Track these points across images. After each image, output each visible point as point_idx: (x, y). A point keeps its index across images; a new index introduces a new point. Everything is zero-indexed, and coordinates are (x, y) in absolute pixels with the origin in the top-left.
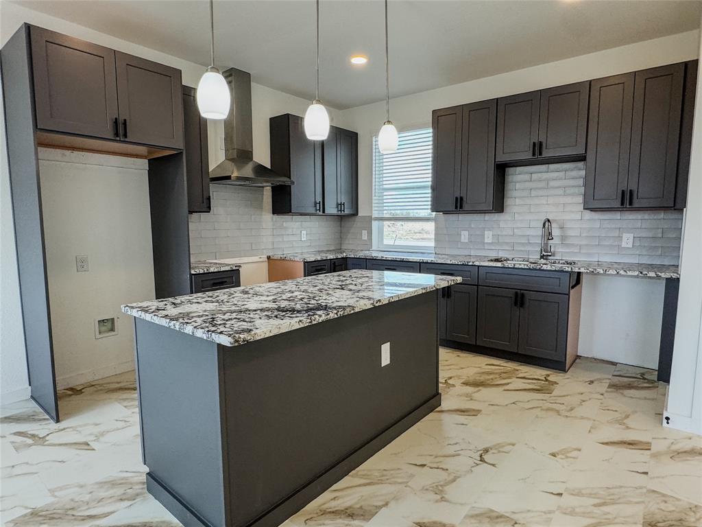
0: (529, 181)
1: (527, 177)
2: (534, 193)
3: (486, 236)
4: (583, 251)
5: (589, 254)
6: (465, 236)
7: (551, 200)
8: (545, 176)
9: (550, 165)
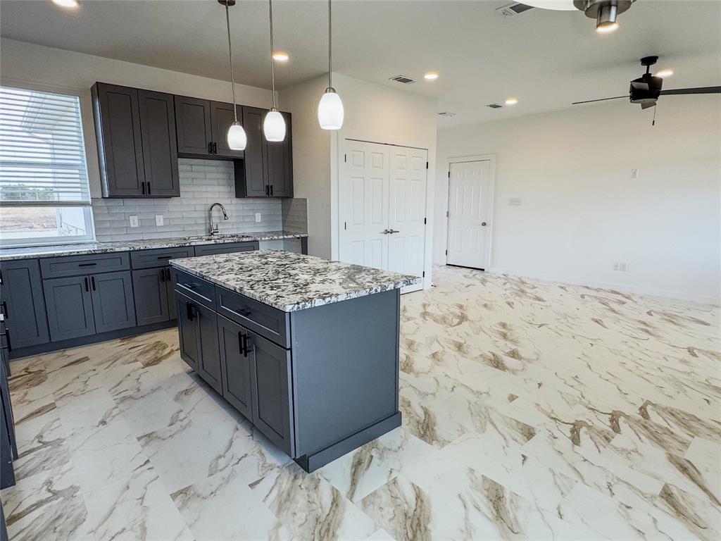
0: (189, 171)
1: (188, 168)
2: (195, 182)
3: (157, 220)
4: (234, 227)
5: (237, 229)
6: (134, 222)
7: (209, 189)
8: (202, 168)
9: (206, 161)
